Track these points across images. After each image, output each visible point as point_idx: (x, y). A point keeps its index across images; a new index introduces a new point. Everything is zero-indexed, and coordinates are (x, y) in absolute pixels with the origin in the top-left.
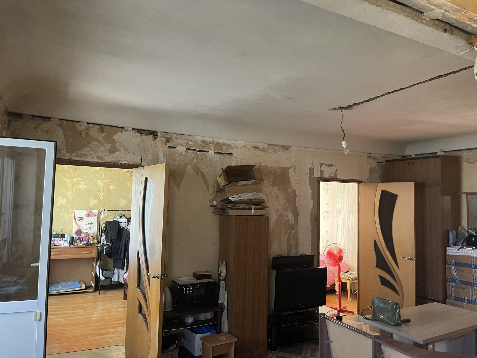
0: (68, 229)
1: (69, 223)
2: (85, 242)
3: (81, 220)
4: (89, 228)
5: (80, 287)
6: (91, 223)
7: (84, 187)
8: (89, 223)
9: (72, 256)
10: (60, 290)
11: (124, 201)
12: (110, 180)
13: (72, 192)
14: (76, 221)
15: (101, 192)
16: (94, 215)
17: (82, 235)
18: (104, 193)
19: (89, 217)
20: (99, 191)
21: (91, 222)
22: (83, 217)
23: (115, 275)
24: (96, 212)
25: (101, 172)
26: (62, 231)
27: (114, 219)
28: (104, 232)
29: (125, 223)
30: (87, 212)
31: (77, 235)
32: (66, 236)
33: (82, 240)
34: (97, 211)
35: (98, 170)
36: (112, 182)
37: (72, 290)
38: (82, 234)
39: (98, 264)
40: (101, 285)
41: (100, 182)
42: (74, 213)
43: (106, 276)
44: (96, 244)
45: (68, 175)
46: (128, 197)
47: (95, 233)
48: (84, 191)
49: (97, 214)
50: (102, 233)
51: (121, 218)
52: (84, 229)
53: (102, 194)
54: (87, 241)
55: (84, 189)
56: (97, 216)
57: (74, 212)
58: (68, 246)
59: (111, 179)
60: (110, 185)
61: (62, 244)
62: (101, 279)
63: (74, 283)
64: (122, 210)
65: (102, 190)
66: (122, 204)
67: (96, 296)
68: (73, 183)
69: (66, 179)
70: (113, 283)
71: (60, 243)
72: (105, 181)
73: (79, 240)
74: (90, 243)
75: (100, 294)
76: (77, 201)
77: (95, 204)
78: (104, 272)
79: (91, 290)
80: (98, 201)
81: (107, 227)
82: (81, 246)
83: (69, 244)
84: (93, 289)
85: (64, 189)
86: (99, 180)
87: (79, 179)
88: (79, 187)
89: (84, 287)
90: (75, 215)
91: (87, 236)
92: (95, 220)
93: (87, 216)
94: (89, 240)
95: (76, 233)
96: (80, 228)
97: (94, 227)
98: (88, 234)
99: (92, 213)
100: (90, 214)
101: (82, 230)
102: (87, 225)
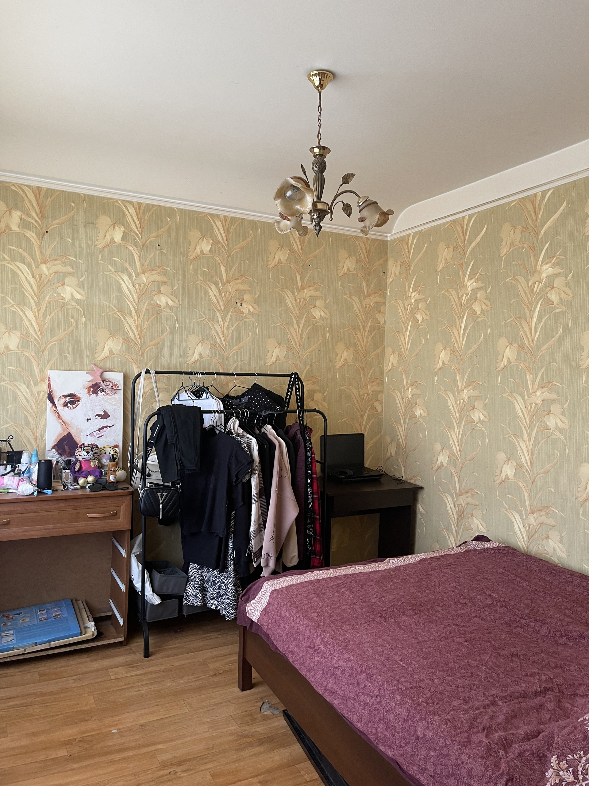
0: (29, 434)
1: (31, 412)
2: (91, 479)
3: (72, 403)
4: (99, 430)
5: (81, 634)
6: (103, 414)
7: (78, 296)
8: (99, 415)
9: (49, 529)
10: (13, 649)
11: (200, 345)
12: (156, 277)
13: (39, 311)
14: (56, 407)
15: (131, 315)
16: (114, 388)
17: (80, 455)
18: (141, 317)
19: (97, 393)
20: (126, 311)
21: (105, 412)
22: (79, 396)
23: (191, 586)
24: (117, 378)
25: (130, 248)
26: (9, 441)
27: (176, 402)
28: (155, 445)
29: (217, 415)
30: (91, 378)
31: (61, 454)
32: (25, 458)
33: (78, 471)
34: (123, 374)
35: (121, 242)
36: (164, 283)
37: (53, 644)
38: (76, 451)
39: (137, 550)
40: (148, 623)
41: (125, 283)
42: (47, 381)
43: (164, 591)
44: (124, 481)
45: (25, 254)
46: (214, 332)
47: (117, 446)
48: (78, 307)
49: (121, 386)
50: (149, 448)
52: (83, 435)
53: (135, 322)
54: (97, 474)
55: (79, 302)
56: (122, 392)
57: (49, 378)
58: (36, 493)
59: (160, 273)
60: (159, 293)
61: (10, 485)
62: (147, 602)
63: (57, 613)
64: (202, 374)
65: (135, 309)
66: (195, 355)
67: (138, 666)
68: (40, 280)
69: (18, 264)
70: (185, 614)
71: (5, 484)
72: (144, 278)
73: (68, 469)
74: (105, 480)
75: (147, 654)
76: (55, 343)
77: (114, 351)
78: (157, 576)
79: (116, 640)
80: (123, 342)
81: (165, 426)
82: (76, 491)
83: (37, 488)
84: (122, 635)
85: (10, 298)
86: (124, 275)
87: (60, 268)
88: (62, 295)
89: (93, 630)
90: (50, 389)
91: (95, 457)
92: (115, 405)
93: (89, 391)
94: (103, 470)
95: (56, 447)
96: (70, 429)
97: (113, 425)
98: (97, 449)
99: (105, 383)
100: (100, 383)
101: (76, 438)
102: (90, 419)
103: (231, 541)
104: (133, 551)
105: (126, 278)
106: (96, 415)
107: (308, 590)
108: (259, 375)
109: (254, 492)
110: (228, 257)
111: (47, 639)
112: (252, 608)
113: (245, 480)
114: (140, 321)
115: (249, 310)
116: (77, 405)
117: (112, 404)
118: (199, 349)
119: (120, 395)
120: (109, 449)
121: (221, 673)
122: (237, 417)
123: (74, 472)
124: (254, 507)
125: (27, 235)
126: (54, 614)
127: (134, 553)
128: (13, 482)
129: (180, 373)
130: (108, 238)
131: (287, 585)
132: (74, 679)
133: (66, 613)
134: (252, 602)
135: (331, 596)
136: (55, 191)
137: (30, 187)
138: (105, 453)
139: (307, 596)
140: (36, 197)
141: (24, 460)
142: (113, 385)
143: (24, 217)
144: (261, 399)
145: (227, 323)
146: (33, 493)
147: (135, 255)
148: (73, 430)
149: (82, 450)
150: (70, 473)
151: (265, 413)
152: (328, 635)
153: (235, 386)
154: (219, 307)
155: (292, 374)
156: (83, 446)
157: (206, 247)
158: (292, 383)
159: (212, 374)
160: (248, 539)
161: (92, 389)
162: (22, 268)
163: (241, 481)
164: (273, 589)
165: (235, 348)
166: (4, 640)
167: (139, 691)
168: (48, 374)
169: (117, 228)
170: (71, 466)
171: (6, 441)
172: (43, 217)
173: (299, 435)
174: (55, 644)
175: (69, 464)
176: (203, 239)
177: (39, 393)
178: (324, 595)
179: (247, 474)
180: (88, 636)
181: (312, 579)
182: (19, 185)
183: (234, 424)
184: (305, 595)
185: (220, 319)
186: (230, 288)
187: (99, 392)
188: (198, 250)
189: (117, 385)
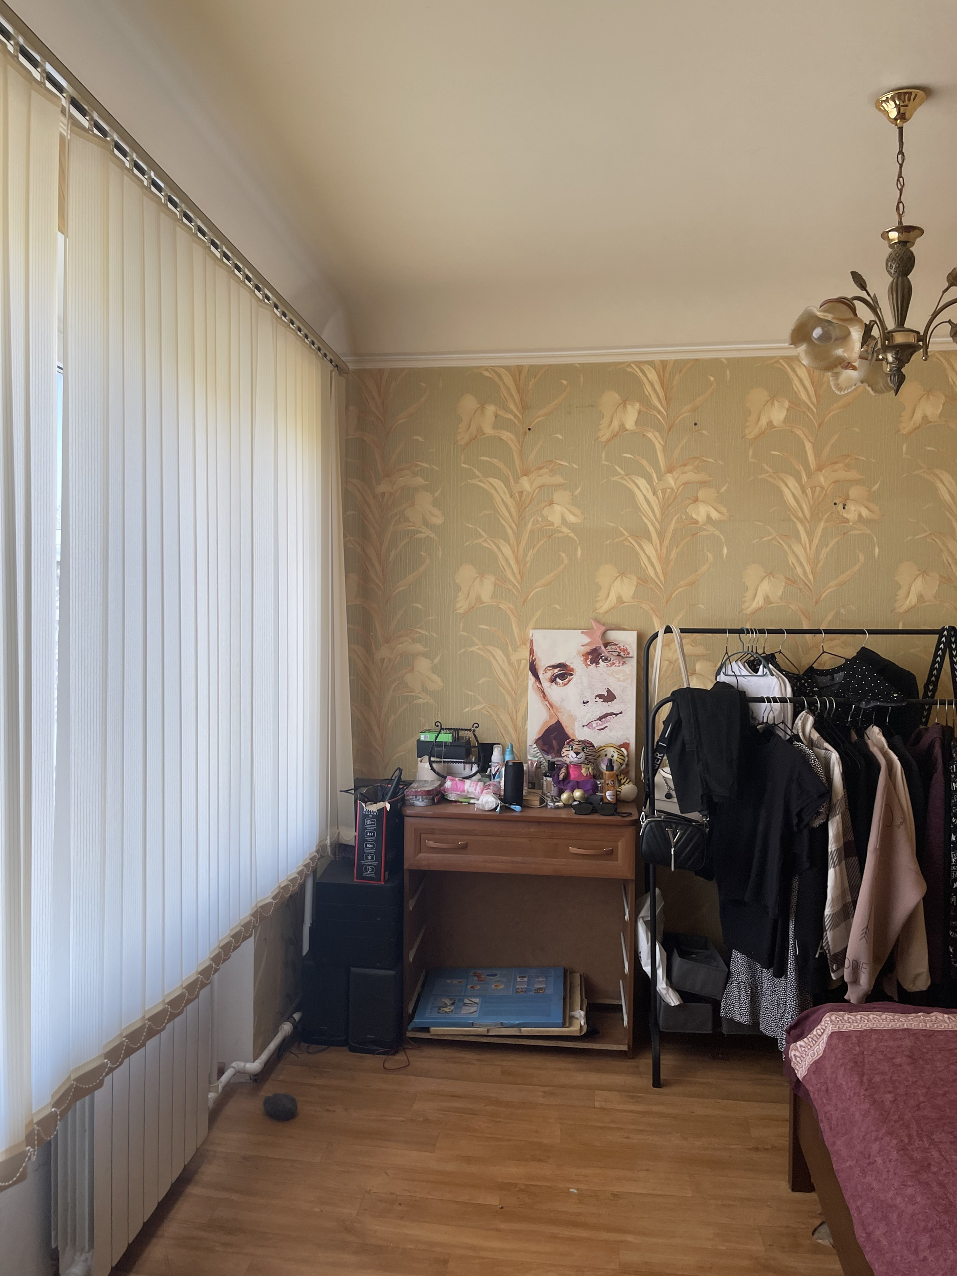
0: (505, 718)
1: (510, 689)
2: (577, 794)
3: (562, 677)
4: (600, 719)
5: (563, 1025)
6: (606, 694)
7: (571, 519)
8: (600, 696)
10: (472, 1025)
11: (766, 582)
12: (690, 476)
13: (519, 544)
14: (540, 683)
15: (650, 540)
16: (622, 656)
17: (567, 756)
18: (666, 543)
19: (597, 663)
20: (642, 534)
21: (609, 691)
22: (572, 666)
23: (733, 987)
24: (628, 639)
25: (650, 435)
26: (474, 731)
27: (722, 678)
28: (667, 750)
29: (777, 705)
30: (587, 640)
32: (496, 756)
33: (564, 779)
34: (635, 633)
35: (635, 428)
36: (703, 484)
37: (525, 1031)
38: (564, 750)
39: (645, 912)
40: (660, 1032)
41: (642, 489)
42: (529, 645)
43: (688, 988)
44: (633, 801)
45: (501, 465)
46: (792, 559)
47: (626, 745)
48: (572, 535)
49: (633, 650)
50: (659, 756)
51: (756, 671)
52: (577, 725)
53: (657, 551)
54: (589, 787)
55: (570, 526)
56: (634, 661)
57: (532, 641)
58: (499, 808)
59: (697, 469)
60: (696, 500)
61: (473, 793)
62: (661, 997)
63: (541, 986)
64: (762, 632)
65: (656, 530)
66: (757, 598)
67: (639, 1097)
68: (520, 500)
69: (491, 480)
70: (724, 1032)
71: (466, 791)
72: (670, 480)
73: (550, 777)
74: (600, 798)
75: (657, 1083)
76: (540, 589)
77: (625, 599)
78: (677, 960)
79: (615, 1047)
80: (638, 583)
81: (681, 721)
82: (558, 811)
83: (499, 802)
84: (626, 1042)
85: (483, 530)
86: (639, 478)
87: (546, 479)
88: (549, 519)
89: (582, 1023)
90: (533, 656)
91: (588, 761)
92: (624, 680)
93: (586, 660)
94: (598, 782)
95: (540, 741)
96: (559, 715)
97: (621, 713)
98: (591, 748)
99: (609, 647)
100: (600, 648)
101: (568, 728)
102: (588, 702)
103: (792, 927)
104: (642, 914)
105: (642, 482)
106: (597, 696)
107: (899, 1047)
108: (871, 632)
109: (832, 847)
110: (820, 426)
111: (517, 1022)
112: (798, 1054)
113: (817, 823)
114: (664, 550)
115: (860, 515)
116: (569, 681)
117: (619, 680)
118: (765, 587)
119: (632, 666)
120: (612, 749)
121: (766, 1149)
122: (812, 711)
123: (557, 782)
124: (831, 873)
125: (504, 438)
126: (537, 986)
127: (643, 918)
128: (475, 790)
129: (723, 631)
130: (616, 424)
131: (864, 1028)
132: (544, 1092)
133: (551, 987)
134: (799, 1043)
135: (939, 1069)
136: (541, 367)
137: (507, 368)
138: (606, 755)
139: (893, 1058)
140: (515, 380)
141: (495, 758)
142: (620, 650)
143: (501, 413)
144: (864, 677)
145: (816, 541)
146: (496, 808)
147: (658, 446)
148: (564, 717)
149: (570, 749)
150: (552, 783)
151: (866, 705)
152: (895, 1142)
153: (823, 653)
154: (800, 515)
155: (943, 629)
156: (571, 743)
157: (778, 414)
158: (942, 646)
159: (780, 632)
160: (821, 929)
161: (590, 657)
162: (496, 486)
163: (808, 824)
164: (836, 1029)
165: (832, 583)
166: (465, 1010)
167: (628, 1138)
168: (531, 635)
169: (629, 407)
170: (555, 772)
171: (470, 730)
172: (525, 407)
173: (938, 751)
174: (528, 1031)
175: (553, 768)
176: (773, 401)
177: (519, 661)
178: (928, 1064)
179: (819, 813)
180: (574, 1031)
181: (920, 1027)
182: (492, 369)
183: (806, 723)
184: (889, 1055)
185: (803, 535)
186: (822, 480)
187: (600, 661)
188: (763, 422)
189: (627, 650)
